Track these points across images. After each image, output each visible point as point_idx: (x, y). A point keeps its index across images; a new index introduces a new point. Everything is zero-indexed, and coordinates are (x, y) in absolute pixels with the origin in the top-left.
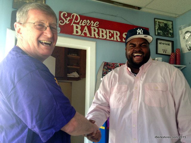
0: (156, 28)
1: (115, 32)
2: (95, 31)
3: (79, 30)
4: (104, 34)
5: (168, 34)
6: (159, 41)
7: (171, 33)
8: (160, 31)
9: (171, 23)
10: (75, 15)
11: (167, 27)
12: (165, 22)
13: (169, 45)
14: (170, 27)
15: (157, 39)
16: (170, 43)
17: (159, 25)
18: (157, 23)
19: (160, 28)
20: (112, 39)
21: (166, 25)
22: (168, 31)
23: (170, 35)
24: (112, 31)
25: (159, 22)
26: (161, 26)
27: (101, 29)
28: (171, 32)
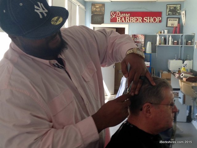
0: (167, 11)
1: (139, 18)
2: (128, 19)
3: (119, 20)
4: (133, 20)
5: (176, 14)
6: (169, 19)
7: (178, 13)
8: (170, 13)
9: (179, 5)
10: (118, 12)
11: (176, 9)
12: (175, 6)
13: (176, 20)
14: (179, 8)
15: (168, 18)
16: (177, 19)
17: (170, 9)
18: (169, 7)
19: (170, 10)
20: (137, 22)
21: (175, 8)
22: (176, 12)
23: (177, 14)
24: (137, 18)
25: (170, 7)
26: (171, 9)
27: (131, 18)
28: (178, 11)
